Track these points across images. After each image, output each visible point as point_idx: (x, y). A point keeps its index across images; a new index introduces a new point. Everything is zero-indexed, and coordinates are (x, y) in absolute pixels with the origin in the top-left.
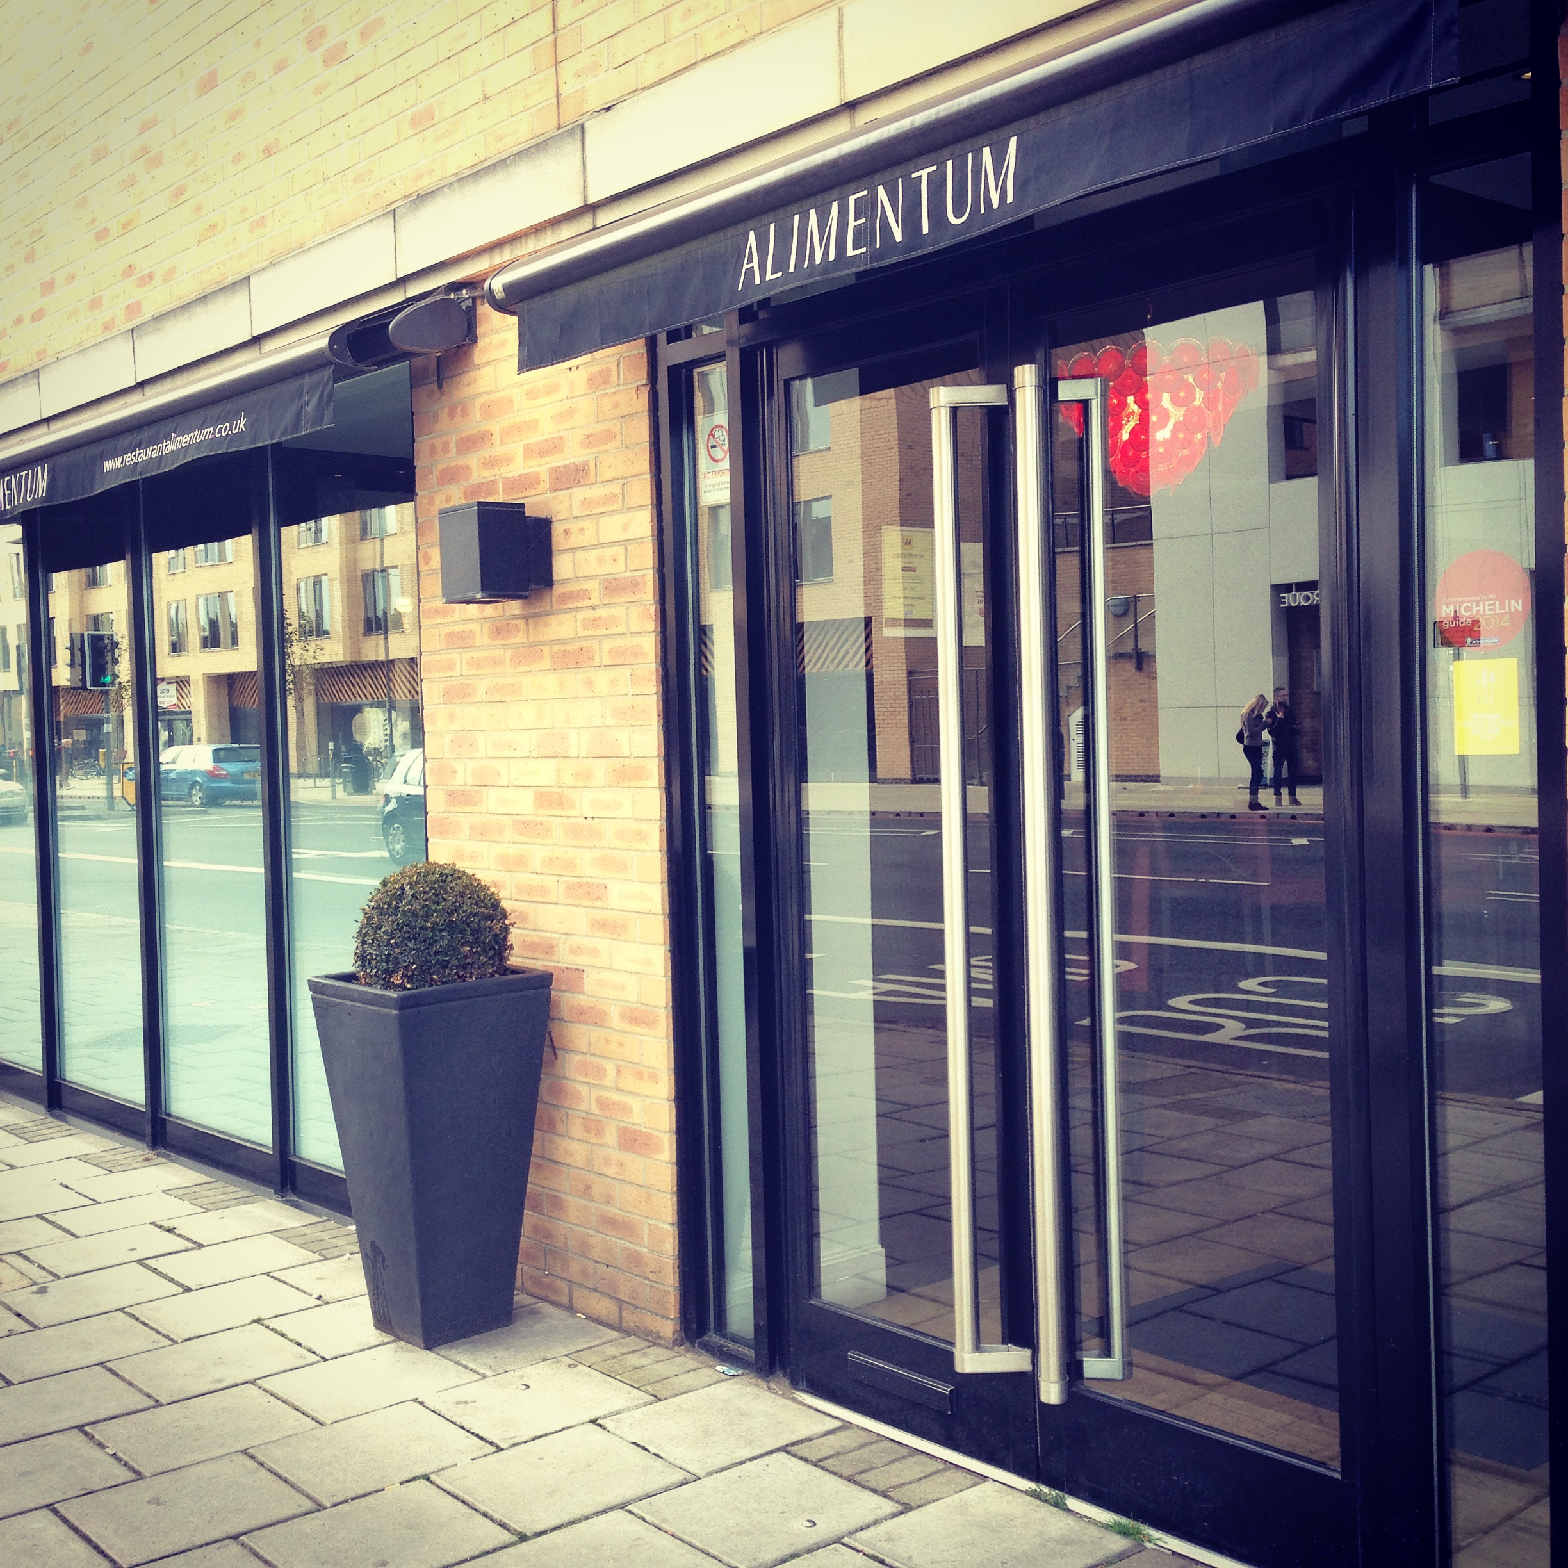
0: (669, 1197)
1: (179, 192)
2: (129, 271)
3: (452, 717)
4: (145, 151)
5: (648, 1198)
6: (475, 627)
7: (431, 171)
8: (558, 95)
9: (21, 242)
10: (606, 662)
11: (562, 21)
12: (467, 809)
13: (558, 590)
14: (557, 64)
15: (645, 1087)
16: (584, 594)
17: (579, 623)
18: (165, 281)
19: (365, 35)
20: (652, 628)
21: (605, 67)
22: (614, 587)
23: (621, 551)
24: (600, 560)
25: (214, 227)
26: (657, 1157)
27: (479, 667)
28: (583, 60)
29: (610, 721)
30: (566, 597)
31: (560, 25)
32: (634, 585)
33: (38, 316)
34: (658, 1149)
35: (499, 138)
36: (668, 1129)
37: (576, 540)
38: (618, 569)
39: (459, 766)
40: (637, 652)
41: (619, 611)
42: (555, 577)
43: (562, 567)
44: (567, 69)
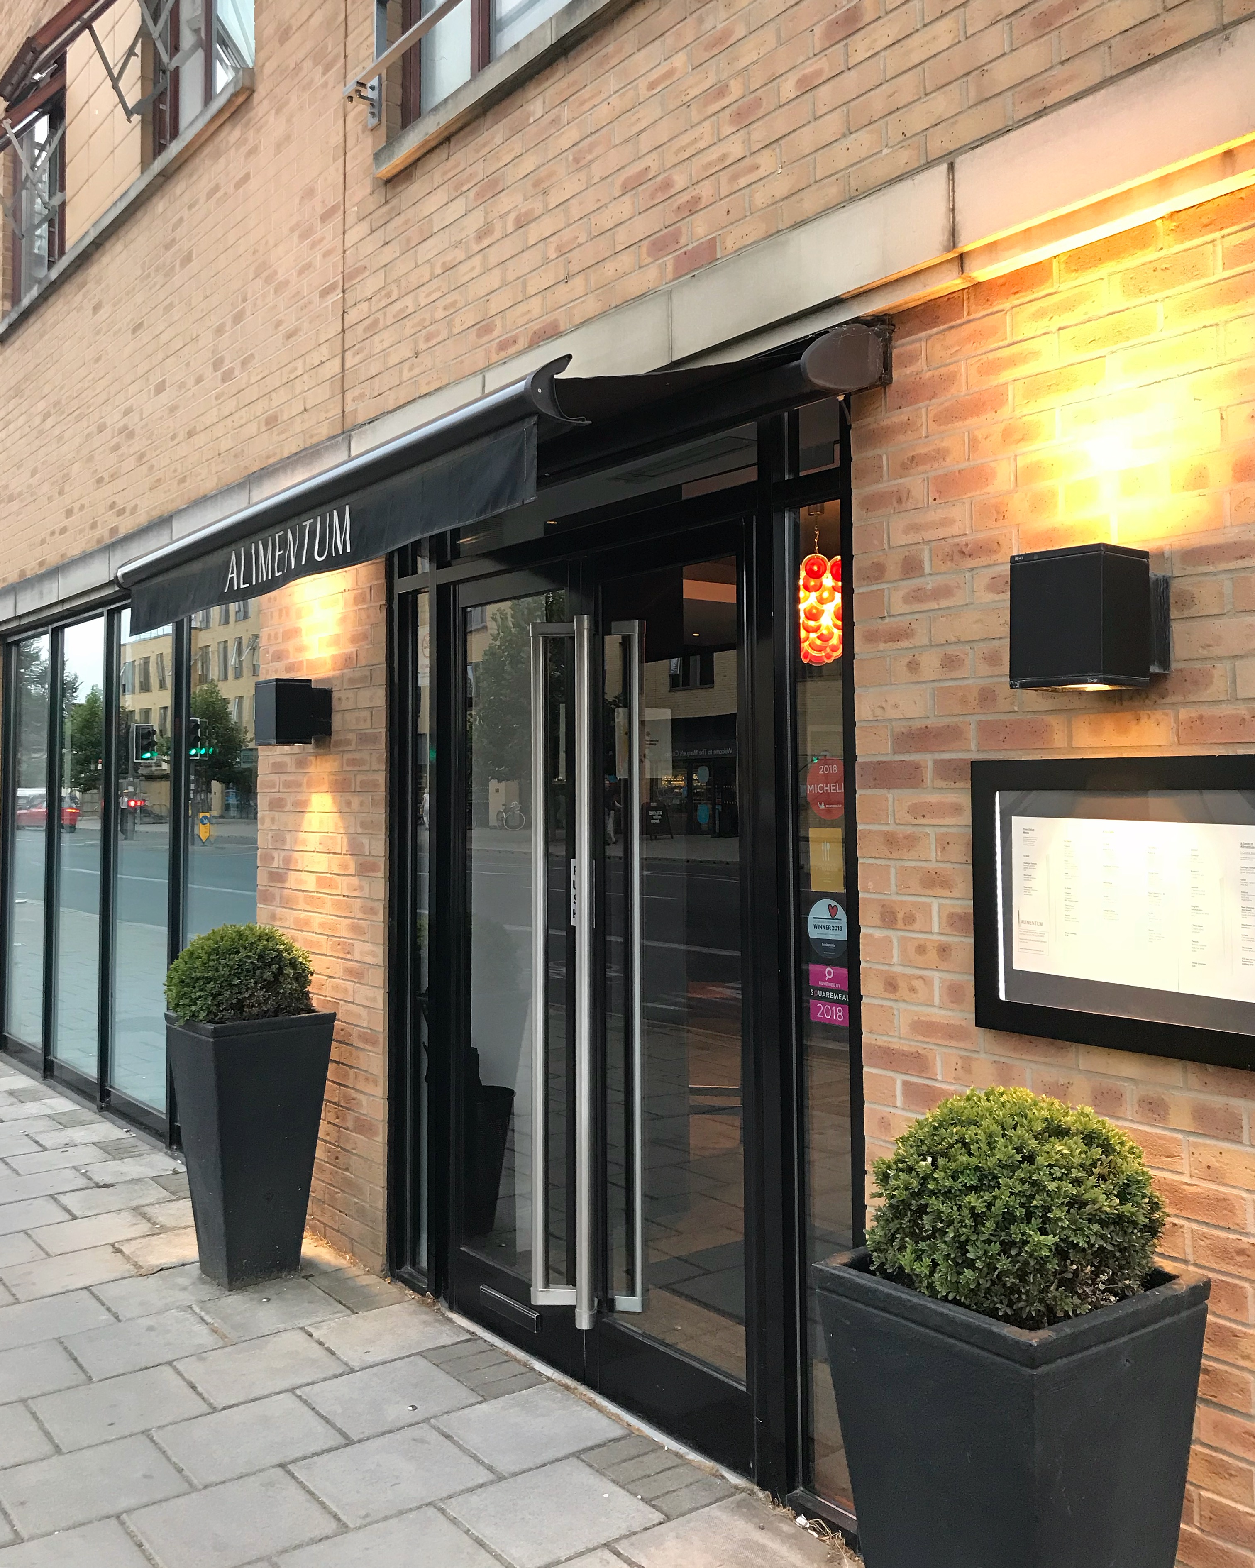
0: (382, 1168)
1: (142, 456)
2: (112, 506)
3: (273, 820)
4: (125, 428)
5: (370, 1167)
6: (287, 759)
7: (275, 454)
8: (343, 412)
9: (57, 481)
10: (358, 789)
11: (348, 365)
12: (279, 885)
13: (334, 737)
14: (343, 392)
15: (369, 1089)
16: (348, 742)
17: (345, 761)
18: (132, 514)
19: (244, 363)
20: (384, 768)
21: (368, 397)
22: (365, 739)
23: (367, 714)
24: (358, 719)
25: (159, 480)
26: (375, 1139)
27: (289, 787)
28: (357, 392)
29: (359, 830)
30: (338, 744)
31: (346, 367)
32: (374, 739)
33: (63, 530)
34: (376, 1134)
35: (311, 437)
36: (381, 1119)
37: (345, 705)
38: (365, 726)
39: (275, 854)
40: (376, 785)
41: (365, 755)
42: (333, 729)
43: (337, 722)
44: (349, 396)
